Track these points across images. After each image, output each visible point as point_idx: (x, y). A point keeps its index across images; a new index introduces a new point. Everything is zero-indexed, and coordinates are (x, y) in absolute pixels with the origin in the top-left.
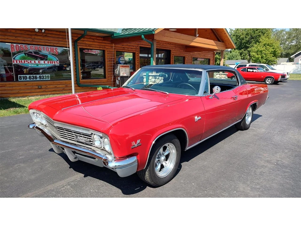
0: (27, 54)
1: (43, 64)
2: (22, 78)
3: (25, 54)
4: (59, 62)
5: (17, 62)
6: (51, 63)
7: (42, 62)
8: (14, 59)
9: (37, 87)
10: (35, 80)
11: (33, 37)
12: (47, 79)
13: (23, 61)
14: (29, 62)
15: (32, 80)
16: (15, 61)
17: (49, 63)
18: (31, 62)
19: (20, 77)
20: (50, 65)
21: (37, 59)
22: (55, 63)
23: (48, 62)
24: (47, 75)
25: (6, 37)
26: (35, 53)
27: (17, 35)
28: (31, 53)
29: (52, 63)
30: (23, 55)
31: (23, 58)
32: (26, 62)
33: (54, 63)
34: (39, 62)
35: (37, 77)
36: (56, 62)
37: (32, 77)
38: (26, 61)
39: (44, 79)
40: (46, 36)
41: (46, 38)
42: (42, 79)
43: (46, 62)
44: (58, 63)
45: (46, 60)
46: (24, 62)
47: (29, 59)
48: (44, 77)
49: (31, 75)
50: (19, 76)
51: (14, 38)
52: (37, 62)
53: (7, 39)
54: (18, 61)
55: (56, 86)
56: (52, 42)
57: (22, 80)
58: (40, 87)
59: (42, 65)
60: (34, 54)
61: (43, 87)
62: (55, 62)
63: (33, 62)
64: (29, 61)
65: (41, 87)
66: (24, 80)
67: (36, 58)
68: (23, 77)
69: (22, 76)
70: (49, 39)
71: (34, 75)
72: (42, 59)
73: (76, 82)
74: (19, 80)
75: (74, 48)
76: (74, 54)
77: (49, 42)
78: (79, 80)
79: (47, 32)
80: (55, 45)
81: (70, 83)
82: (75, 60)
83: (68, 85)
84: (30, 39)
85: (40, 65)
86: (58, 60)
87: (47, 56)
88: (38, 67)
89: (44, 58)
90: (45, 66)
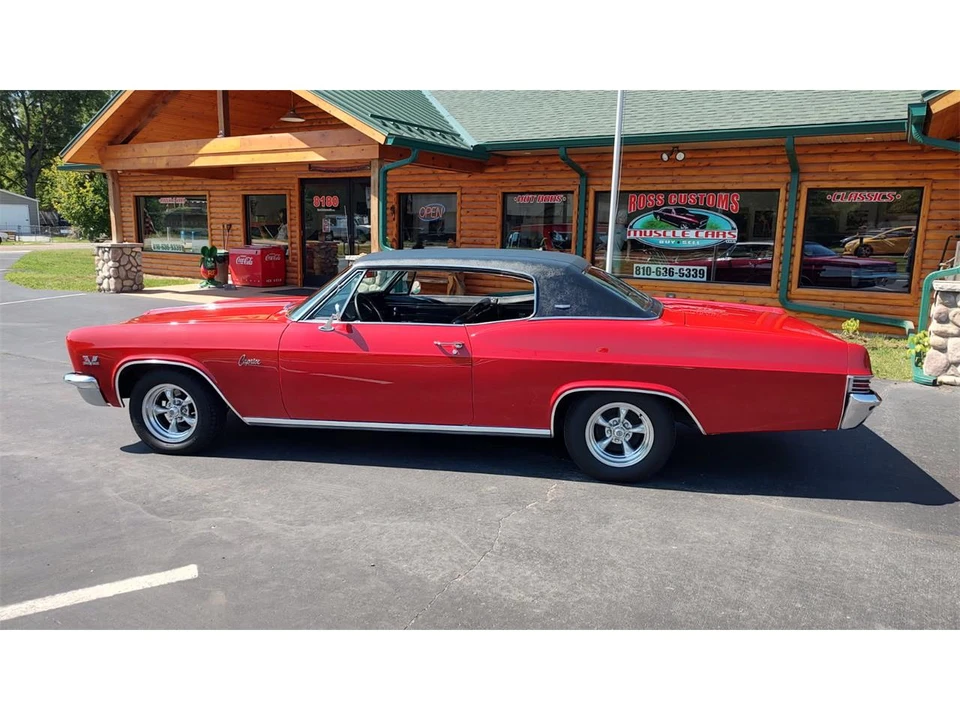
0: (661, 215)
1: (692, 238)
2: (641, 271)
3: (656, 214)
4: (736, 234)
5: (635, 234)
6: (713, 236)
7: (692, 233)
8: (631, 227)
10: (668, 277)
11: (676, 172)
12: (698, 279)
13: (648, 232)
14: (660, 235)
15: (662, 277)
16: (632, 233)
17: (710, 237)
18: (664, 235)
19: (638, 269)
20: (711, 241)
21: (679, 227)
22: (724, 235)
23: (707, 235)
24: (698, 268)
27: (641, 173)
28: (670, 211)
29: (718, 236)
30: (650, 217)
31: (650, 225)
32: (654, 234)
33: (721, 237)
34: (683, 234)
35: (675, 271)
36: (729, 233)
37: (662, 271)
38: (655, 232)
39: (691, 278)
40: (709, 165)
41: (707, 171)
42: (685, 278)
43: (702, 234)
44: (734, 236)
45: (704, 228)
46: (651, 235)
47: (660, 228)
48: (692, 273)
49: (662, 266)
50: (635, 265)
51: (634, 180)
52: (679, 233)
53: (623, 184)
54: (638, 233)
55: (714, 297)
56: (722, 179)
57: (641, 276)
59: (689, 242)
60: (674, 215)
62: (727, 235)
63: (669, 233)
64: (661, 232)
65: (674, 296)
66: (646, 276)
67: (678, 223)
68: (643, 268)
69: (641, 266)
70: (716, 172)
71: (668, 267)
72: (692, 226)
73: (777, 295)
74: (635, 275)
75: (787, 191)
76: (785, 210)
77: (714, 180)
78: (789, 290)
79: (712, 155)
80: (729, 187)
81: (758, 294)
82: (784, 227)
83: (750, 300)
84: (668, 180)
85: (684, 242)
86: (733, 229)
87: (706, 218)
88: (678, 245)
89: (698, 223)
90: (698, 244)
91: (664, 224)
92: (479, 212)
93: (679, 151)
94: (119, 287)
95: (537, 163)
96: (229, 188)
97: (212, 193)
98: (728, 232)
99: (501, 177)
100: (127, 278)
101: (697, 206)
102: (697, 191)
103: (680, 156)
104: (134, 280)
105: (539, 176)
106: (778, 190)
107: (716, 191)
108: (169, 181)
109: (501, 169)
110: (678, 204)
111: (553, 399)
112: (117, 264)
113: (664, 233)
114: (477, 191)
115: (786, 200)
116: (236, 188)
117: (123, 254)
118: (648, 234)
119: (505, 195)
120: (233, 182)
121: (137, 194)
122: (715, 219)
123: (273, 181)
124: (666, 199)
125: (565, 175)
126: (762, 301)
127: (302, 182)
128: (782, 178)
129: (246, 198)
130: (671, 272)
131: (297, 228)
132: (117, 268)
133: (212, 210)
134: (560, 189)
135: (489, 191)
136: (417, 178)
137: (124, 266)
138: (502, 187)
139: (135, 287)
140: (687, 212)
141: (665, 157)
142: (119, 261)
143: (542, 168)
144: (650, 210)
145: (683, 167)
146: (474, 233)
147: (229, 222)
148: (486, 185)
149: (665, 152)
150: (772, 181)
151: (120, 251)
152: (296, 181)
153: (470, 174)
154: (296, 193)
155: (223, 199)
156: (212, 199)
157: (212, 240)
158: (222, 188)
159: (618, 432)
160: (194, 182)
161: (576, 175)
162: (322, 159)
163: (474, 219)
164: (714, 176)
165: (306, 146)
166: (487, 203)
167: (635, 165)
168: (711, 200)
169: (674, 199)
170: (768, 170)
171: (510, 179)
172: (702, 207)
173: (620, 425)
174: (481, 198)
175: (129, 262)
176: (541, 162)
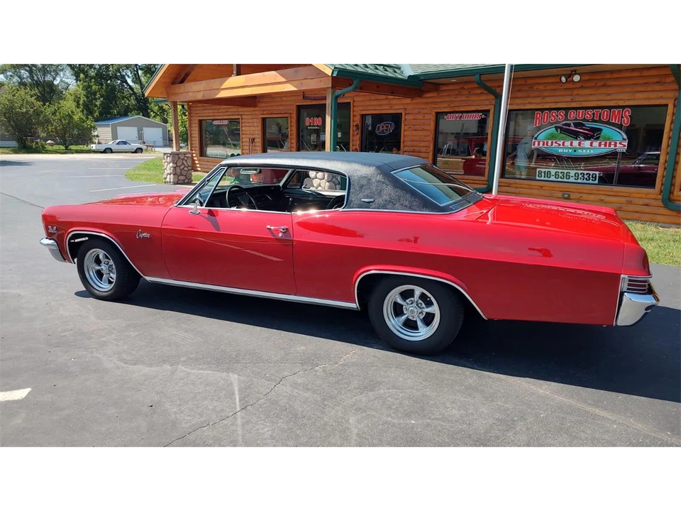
0: (560, 128)
1: (588, 148)
2: (543, 174)
3: (556, 128)
4: (626, 144)
5: (539, 144)
6: (605, 145)
7: (587, 143)
8: (536, 138)
9: (560, 195)
10: (565, 180)
11: (575, 92)
12: (591, 182)
13: (550, 142)
14: (560, 145)
15: (560, 180)
16: (536, 143)
17: (602, 146)
18: (563, 145)
19: (540, 173)
20: (603, 150)
21: (576, 138)
22: (615, 146)
23: (600, 145)
24: (591, 173)
25: (529, 100)
26: (576, 125)
27: (546, 94)
28: (569, 125)
29: (610, 146)
30: (552, 130)
31: (552, 137)
32: (554, 144)
33: (612, 146)
34: (580, 144)
35: (571, 175)
36: (620, 143)
37: (560, 175)
38: (556, 142)
39: (585, 181)
40: (604, 85)
41: (603, 90)
42: (579, 181)
43: (596, 144)
44: (624, 146)
45: (597, 139)
46: (552, 145)
47: (560, 139)
48: (586, 176)
49: (560, 171)
50: (538, 170)
51: (538, 100)
52: (576, 143)
53: (530, 103)
54: (541, 143)
55: (603, 197)
56: (616, 97)
57: (543, 178)
58: (566, 196)
59: (584, 151)
60: (573, 128)
61: (571, 197)
62: (618, 145)
63: (568, 144)
64: (561, 143)
65: (569, 196)
66: (546, 179)
67: (575, 135)
68: (545, 172)
69: (543, 170)
71: (565, 171)
72: (587, 137)
73: (660, 197)
74: (537, 178)
75: (675, 106)
76: (672, 123)
77: (609, 98)
78: (671, 192)
79: (608, 76)
80: (621, 103)
81: (643, 196)
82: (670, 138)
83: (635, 201)
84: (568, 99)
85: (580, 151)
86: (624, 139)
87: (600, 130)
88: (576, 153)
89: (593, 134)
90: (592, 152)
91: (564, 135)
92: (417, 127)
93: (576, 74)
94: (176, 180)
95: (463, 88)
96: (253, 113)
97: (243, 117)
98: (618, 141)
99: (435, 100)
100: (181, 175)
101: (594, 121)
102: (593, 108)
103: (577, 78)
104: (186, 176)
105: (464, 98)
106: (667, 105)
107: (610, 108)
108: (219, 109)
109: (434, 94)
110: (576, 119)
111: (355, 277)
112: (175, 165)
113: (563, 143)
114: (416, 111)
115: (673, 114)
116: (257, 112)
117: (179, 158)
118: (549, 144)
119: (437, 113)
120: (256, 109)
121: (200, 118)
122: (607, 131)
123: (280, 108)
124: (566, 115)
125: (483, 98)
126: (647, 201)
127: (299, 108)
128: (671, 94)
129: (264, 120)
130: (568, 176)
131: (294, 141)
132: (175, 168)
133: (243, 129)
134: (479, 108)
135: (425, 111)
136: (375, 103)
137: (179, 166)
138: (435, 108)
139: (186, 181)
140: (584, 125)
141: (563, 79)
142: (176, 163)
143: (466, 92)
144: (552, 124)
145: (582, 87)
146: (414, 143)
147: (252, 137)
148: (424, 106)
149: (563, 75)
150: (662, 97)
151: (177, 157)
152: (294, 108)
153: (412, 98)
154: (294, 116)
155: (250, 121)
156: (243, 121)
157: (243, 150)
158: (249, 113)
159: (413, 310)
160: (233, 109)
161: (492, 97)
162: (295, 89)
163: (415, 133)
164: (609, 95)
165: (284, 80)
166: (424, 121)
167: (541, 87)
168: (605, 114)
169: (572, 114)
170: (657, 87)
171: (442, 102)
172: (596, 121)
173: (414, 305)
174: (420, 116)
175: (183, 164)
176: (465, 87)
